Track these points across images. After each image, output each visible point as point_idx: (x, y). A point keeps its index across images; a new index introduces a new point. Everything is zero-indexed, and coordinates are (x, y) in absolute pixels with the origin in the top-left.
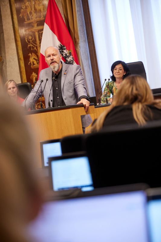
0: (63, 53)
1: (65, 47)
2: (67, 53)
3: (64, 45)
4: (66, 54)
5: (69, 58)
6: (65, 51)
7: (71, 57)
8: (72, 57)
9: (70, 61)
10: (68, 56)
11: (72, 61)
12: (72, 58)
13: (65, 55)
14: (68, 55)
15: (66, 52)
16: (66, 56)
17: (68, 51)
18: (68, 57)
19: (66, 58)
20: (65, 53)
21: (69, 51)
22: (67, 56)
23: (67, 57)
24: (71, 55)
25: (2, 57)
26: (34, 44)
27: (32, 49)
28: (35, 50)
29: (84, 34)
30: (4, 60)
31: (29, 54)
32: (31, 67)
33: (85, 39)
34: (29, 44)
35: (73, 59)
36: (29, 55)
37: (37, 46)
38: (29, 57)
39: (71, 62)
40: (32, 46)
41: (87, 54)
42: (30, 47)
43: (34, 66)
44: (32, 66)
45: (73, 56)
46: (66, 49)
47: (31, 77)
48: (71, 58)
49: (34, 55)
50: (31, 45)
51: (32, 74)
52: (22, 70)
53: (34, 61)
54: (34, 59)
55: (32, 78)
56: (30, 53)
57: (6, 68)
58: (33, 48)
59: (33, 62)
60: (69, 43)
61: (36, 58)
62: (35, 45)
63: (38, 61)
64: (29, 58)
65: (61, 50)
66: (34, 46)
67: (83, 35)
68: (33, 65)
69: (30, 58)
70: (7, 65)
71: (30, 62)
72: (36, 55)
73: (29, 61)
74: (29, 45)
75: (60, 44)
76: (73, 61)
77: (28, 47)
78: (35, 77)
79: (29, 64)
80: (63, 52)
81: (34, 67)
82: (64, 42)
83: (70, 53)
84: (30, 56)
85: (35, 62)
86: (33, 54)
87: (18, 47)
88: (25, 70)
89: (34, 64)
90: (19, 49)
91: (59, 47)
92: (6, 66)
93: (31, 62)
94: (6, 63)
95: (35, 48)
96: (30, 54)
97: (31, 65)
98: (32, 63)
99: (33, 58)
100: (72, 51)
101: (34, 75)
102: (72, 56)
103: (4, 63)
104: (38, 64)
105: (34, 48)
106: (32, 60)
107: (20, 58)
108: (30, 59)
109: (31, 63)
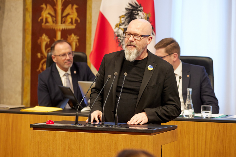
31: (42, 4)
32: (41, 26)
36: (41, 6)
38: (41, 10)
43: (47, 24)
44: (43, 24)
47: (39, 41)
49: (50, 9)
51: (41, 36)
52: (27, 27)
53: (49, 18)
54: (49, 14)
55: (40, 43)
56: (44, 4)
59: (46, 19)
61: (53, 13)
63: (54, 19)
68: (45, 23)
71: (41, 18)
72: (52, 9)
73: (40, 15)
78: (45, 41)
79: (39, 20)
81: (47, 26)
84: (42, 8)
86: (49, 6)
88: (30, 28)
89: (47, 22)
96: (44, 6)
98: (44, 20)
99: (47, 12)
101: (44, 39)
104: (53, 22)
106: (45, 14)
109: (42, 20)
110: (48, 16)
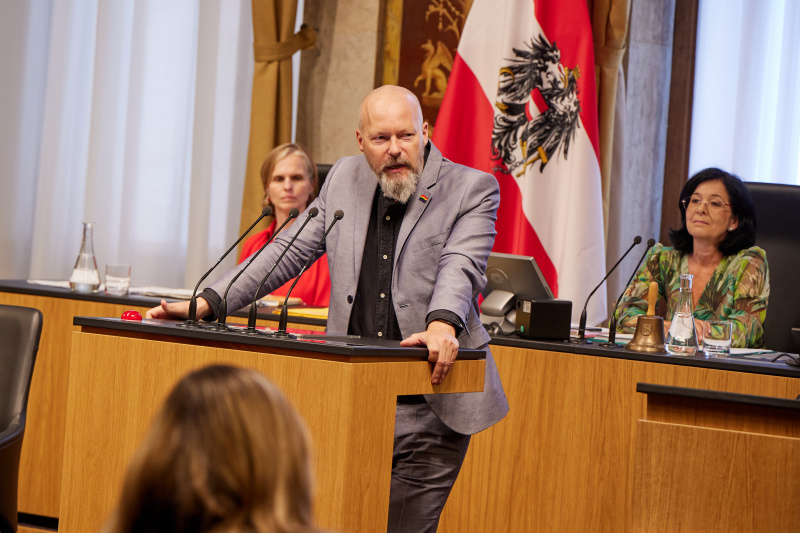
0: (543, 74)
1: (558, 53)
2: (558, 79)
3: (553, 44)
4: (555, 83)
5: (563, 99)
6: (553, 67)
7: (571, 96)
8: (575, 96)
9: (565, 115)
10: (562, 90)
11: (571, 113)
12: (575, 104)
13: (550, 86)
14: (561, 86)
15: (556, 71)
16: (554, 89)
17: (565, 71)
18: (562, 94)
19: (551, 97)
20: (551, 78)
21: (570, 70)
22: (555, 92)
23: (557, 95)
24: (572, 89)
25: (317, 30)
26: (453, 9)
27: (440, 26)
28: (452, 32)
29: (666, 9)
30: (322, 46)
31: (425, 42)
33: (664, 32)
34: (432, 3)
35: (578, 110)
36: (423, 46)
37: (463, 16)
38: (423, 56)
39: (569, 119)
40: (444, 16)
41: (660, 95)
42: (435, 15)
43: (435, 95)
45: (581, 94)
46: (561, 61)
48: (572, 104)
49: (444, 53)
50: (442, 11)
53: (439, 77)
54: (441, 67)
56: (430, 42)
57: (324, 81)
58: (446, 22)
59: (434, 81)
60: (578, 40)
61: (447, 65)
62: (457, 13)
64: (423, 60)
65: (536, 61)
66: (453, 15)
67: (656, 11)
68: (431, 93)
69: (428, 60)
70: (332, 69)
71: (420, 78)
72: (450, 55)
73: (419, 71)
74: (432, 9)
75: (540, 37)
76: (576, 117)
77: (428, 13)
80: (545, 68)
81: (435, 99)
82: (559, 31)
83: (572, 81)
84: (425, 52)
85: (442, 83)
86: (441, 47)
87: (389, 7)
89: (434, 88)
90: (390, 13)
91: (535, 47)
92: (324, 72)
93: (426, 74)
94: (328, 61)
95: (454, 26)
96: (429, 46)
97: (424, 90)
98: (428, 83)
99: (436, 62)
100: (579, 74)
102: (577, 93)
103: (322, 59)
105: (451, 24)
106: (430, 69)
107: (388, 53)
108: (426, 63)
109: (423, 82)
110: (439, 73)
